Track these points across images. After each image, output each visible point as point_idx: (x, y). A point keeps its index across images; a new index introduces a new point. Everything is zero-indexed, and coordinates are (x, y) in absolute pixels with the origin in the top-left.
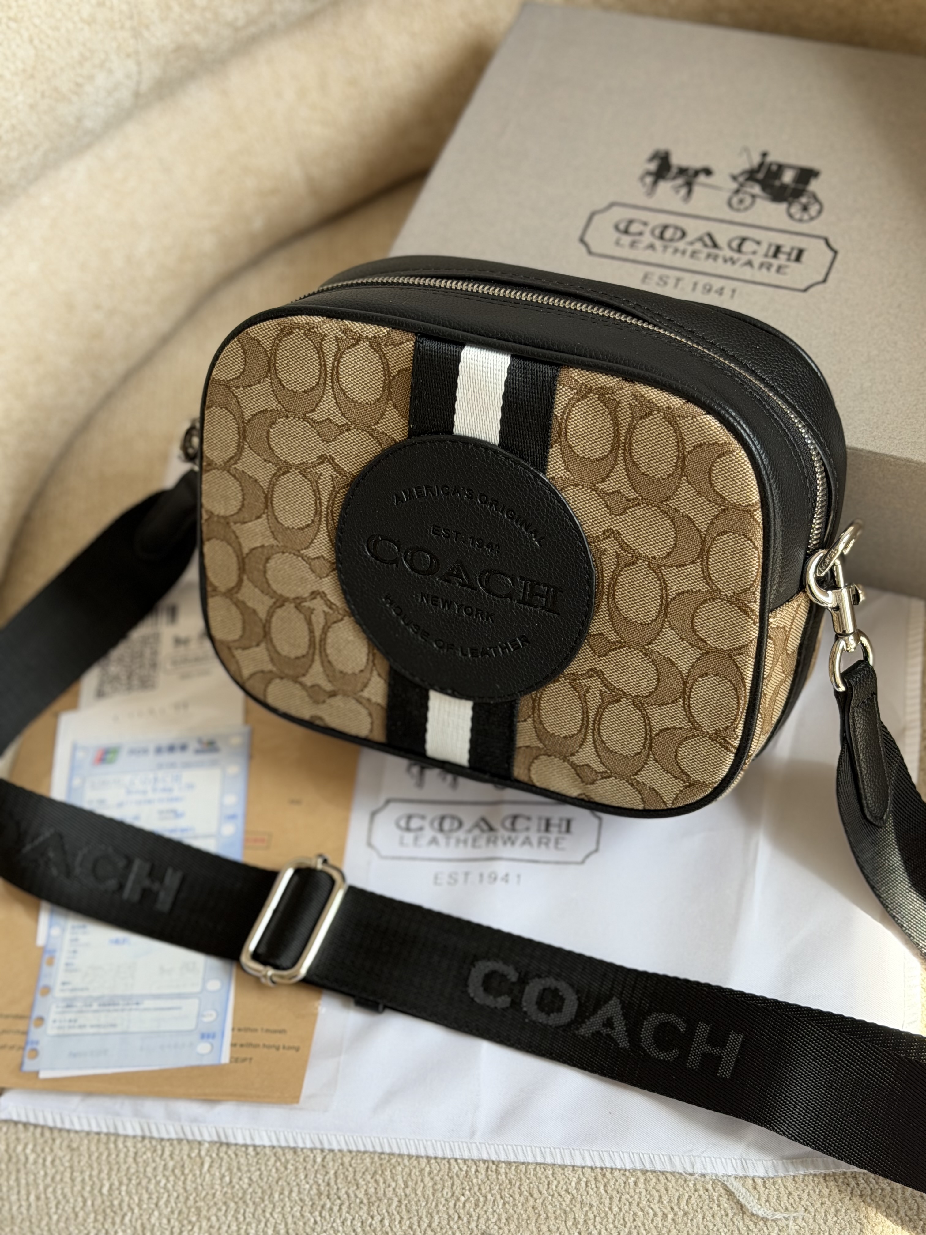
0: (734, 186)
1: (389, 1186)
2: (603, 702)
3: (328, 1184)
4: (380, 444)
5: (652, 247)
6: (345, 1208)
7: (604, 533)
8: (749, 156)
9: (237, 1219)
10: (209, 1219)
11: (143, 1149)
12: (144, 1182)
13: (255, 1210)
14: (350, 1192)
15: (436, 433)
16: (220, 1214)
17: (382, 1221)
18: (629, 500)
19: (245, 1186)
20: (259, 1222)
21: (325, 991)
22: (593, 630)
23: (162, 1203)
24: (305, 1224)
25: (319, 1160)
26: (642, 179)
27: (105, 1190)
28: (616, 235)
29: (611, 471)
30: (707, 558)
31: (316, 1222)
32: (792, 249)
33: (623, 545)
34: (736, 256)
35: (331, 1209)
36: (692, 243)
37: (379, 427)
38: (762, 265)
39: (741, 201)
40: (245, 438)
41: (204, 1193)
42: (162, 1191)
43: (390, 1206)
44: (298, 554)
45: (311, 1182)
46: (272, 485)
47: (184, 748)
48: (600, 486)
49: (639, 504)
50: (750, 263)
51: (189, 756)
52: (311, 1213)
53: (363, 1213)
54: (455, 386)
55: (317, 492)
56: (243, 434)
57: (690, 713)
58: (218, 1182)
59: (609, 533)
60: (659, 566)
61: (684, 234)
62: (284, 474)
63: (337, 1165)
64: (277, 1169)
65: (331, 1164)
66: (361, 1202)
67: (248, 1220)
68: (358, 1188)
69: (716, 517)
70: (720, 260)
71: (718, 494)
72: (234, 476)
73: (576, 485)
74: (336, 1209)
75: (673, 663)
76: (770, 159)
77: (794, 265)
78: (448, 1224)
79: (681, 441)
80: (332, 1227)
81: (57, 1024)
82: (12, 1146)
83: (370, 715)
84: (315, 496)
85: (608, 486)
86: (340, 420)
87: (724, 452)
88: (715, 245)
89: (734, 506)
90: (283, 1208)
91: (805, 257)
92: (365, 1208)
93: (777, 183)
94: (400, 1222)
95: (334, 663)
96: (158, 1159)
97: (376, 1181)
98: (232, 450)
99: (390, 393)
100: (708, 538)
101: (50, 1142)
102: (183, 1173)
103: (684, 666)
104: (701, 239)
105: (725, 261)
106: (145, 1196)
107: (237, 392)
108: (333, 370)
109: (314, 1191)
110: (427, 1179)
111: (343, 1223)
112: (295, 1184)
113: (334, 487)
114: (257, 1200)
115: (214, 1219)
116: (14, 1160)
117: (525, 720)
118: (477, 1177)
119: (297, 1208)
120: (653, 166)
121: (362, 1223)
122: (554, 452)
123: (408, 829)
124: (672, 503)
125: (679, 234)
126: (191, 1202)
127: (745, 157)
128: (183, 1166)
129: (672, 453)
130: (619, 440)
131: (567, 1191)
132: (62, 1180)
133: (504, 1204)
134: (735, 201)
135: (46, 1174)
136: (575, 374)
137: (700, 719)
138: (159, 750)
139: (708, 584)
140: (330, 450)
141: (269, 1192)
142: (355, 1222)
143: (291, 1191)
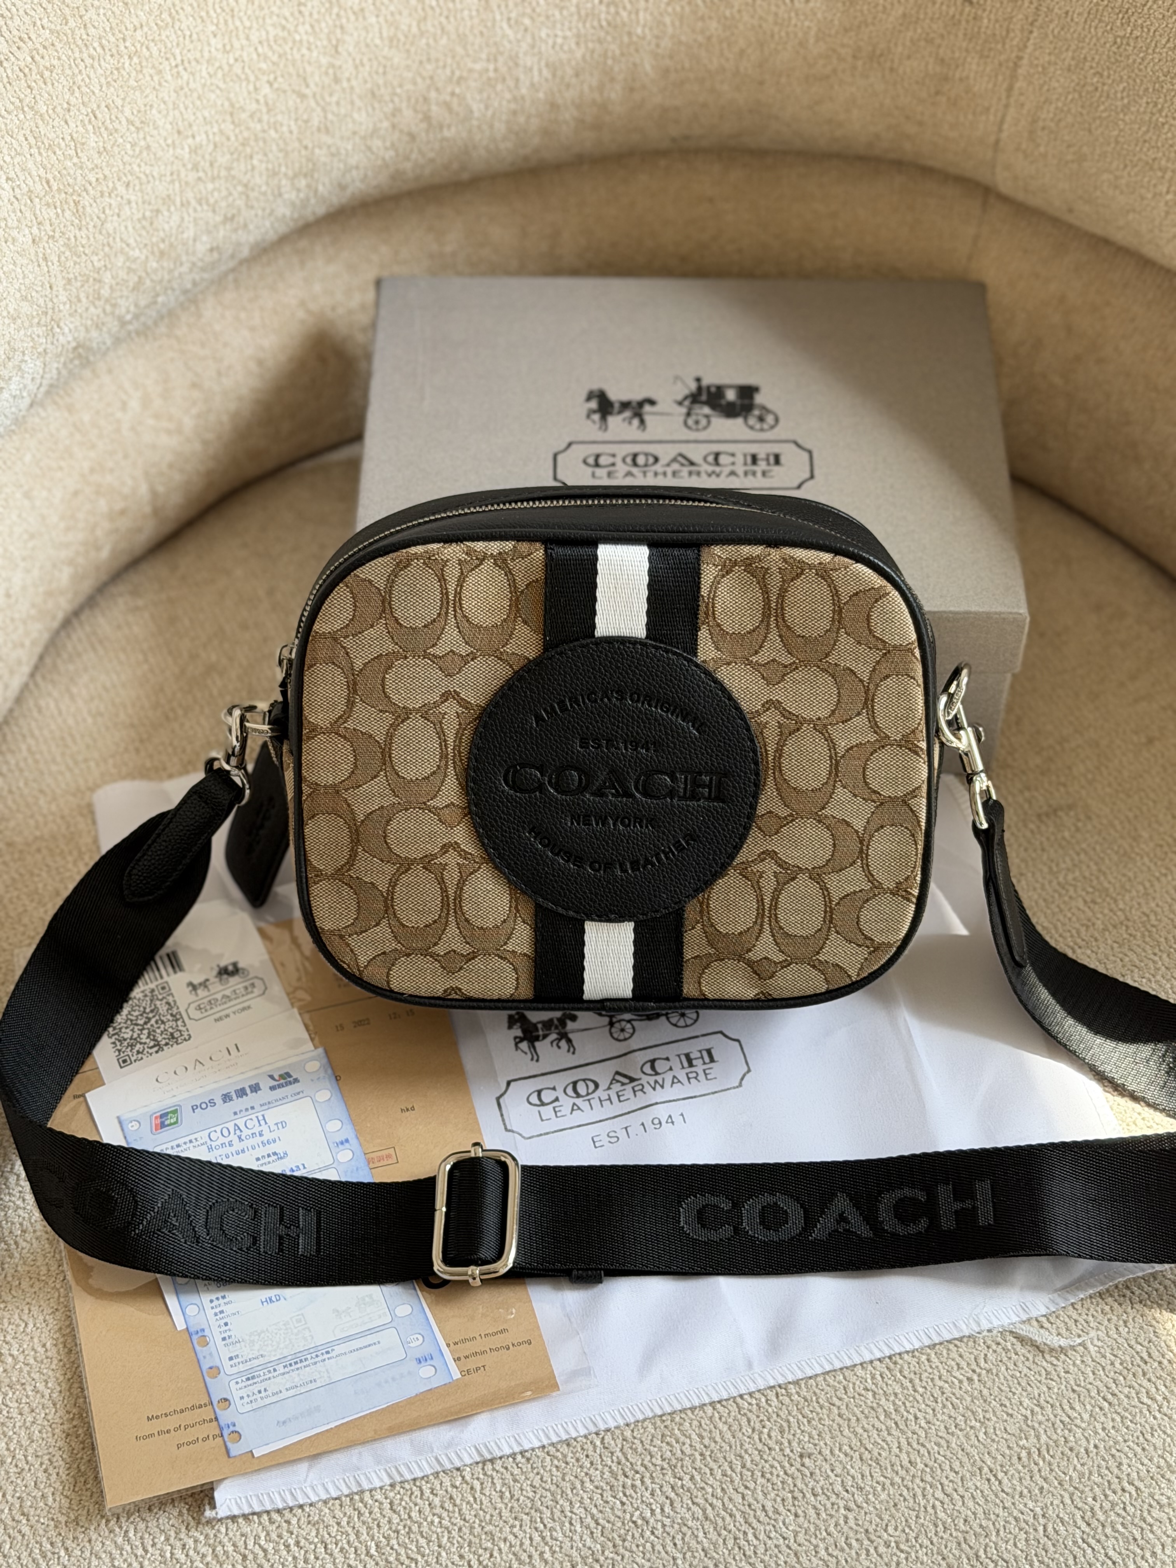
0: (683, 410)
1: (684, 1444)
2: (778, 883)
3: (619, 1463)
4: (511, 667)
5: (629, 474)
6: (648, 1481)
7: (763, 705)
8: (683, 382)
9: (536, 1529)
10: (505, 1540)
11: (398, 1496)
12: (415, 1528)
13: (552, 1513)
14: (646, 1462)
15: (577, 640)
16: (515, 1530)
17: (692, 1478)
18: (786, 666)
19: (531, 1494)
20: (562, 1525)
21: (527, 1280)
22: (761, 810)
23: (444, 1540)
24: (612, 1509)
25: (598, 1443)
26: (588, 416)
27: (373, 1551)
28: (590, 470)
29: (764, 641)
30: (873, 706)
31: (623, 1504)
32: (768, 455)
33: (786, 714)
34: (717, 469)
35: (633, 1486)
36: (668, 465)
37: (508, 649)
38: (746, 474)
39: (697, 422)
40: (355, 692)
41: (488, 1517)
42: (439, 1530)
43: (693, 1462)
44: (424, 807)
45: (600, 1467)
46: (390, 736)
47: (255, 1088)
48: (754, 659)
49: (797, 668)
50: (733, 473)
51: (265, 1094)
52: (615, 1497)
53: (669, 1477)
54: (595, 586)
55: (441, 735)
56: (353, 688)
57: (869, 872)
58: (499, 1500)
59: (769, 704)
60: (825, 726)
61: (656, 460)
62: (403, 722)
63: (619, 1442)
64: (557, 1467)
65: (612, 1442)
66: (662, 1469)
67: (549, 1526)
68: (652, 1457)
69: (878, 663)
70: (704, 475)
71: (878, 638)
72: (345, 737)
73: (729, 664)
74: (638, 1483)
75: (848, 824)
76: (705, 382)
77: (776, 469)
78: (761, 1457)
79: (835, 593)
80: (643, 1501)
81: (246, 1400)
82: (241, 1544)
83: (515, 970)
84: (439, 738)
85: (762, 657)
86: (464, 650)
87: (880, 596)
88: (692, 463)
89: (895, 647)
90: (581, 1503)
91: (783, 459)
92: (670, 1472)
93: (723, 402)
94: (711, 1474)
95: (473, 920)
96: (419, 1501)
97: (668, 1443)
98: (341, 708)
99: (518, 610)
100: (872, 686)
101: (285, 1525)
102: (455, 1505)
103: (859, 824)
104: (674, 460)
105: (709, 475)
106: (423, 1542)
107: (346, 643)
108: (455, 597)
109: (607, 1475)
110: (720, 1425)
111: (652, 1494)
112: (583, 1474)
113: (460, 724)
114: (550, 1503)
115: (511, 1537)
116: (250, 1557)
117: (693, 928)
118: (770, 1406)
119: (597, 1497)
120: (594, 404)
121: (673, 1488)
122: (703, 634)
123: (543, 1104)
124: (831, 659)
125: (651, 460)
126: (477, 1530)
127: (679, 384)
128: (451, 1498)
129: (827, 609)
130: (769, 608)
131: (866, 1389)
132: (317, 1558)
133: (809, 1422)
134: (690, 422)
135: (295, 1558)
136: (717, 550)
137: (879, 876)
138: (226, 1098)
139: (875, 732)
140: (453, 685)
141: (559, 1492)
142: (665, 1489)
143: (582, 1482)
